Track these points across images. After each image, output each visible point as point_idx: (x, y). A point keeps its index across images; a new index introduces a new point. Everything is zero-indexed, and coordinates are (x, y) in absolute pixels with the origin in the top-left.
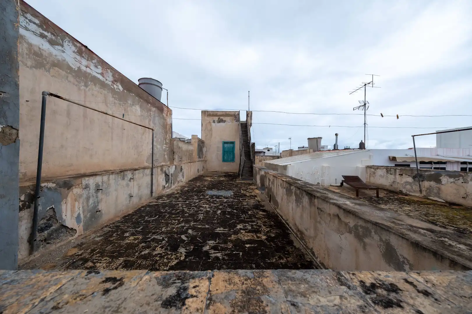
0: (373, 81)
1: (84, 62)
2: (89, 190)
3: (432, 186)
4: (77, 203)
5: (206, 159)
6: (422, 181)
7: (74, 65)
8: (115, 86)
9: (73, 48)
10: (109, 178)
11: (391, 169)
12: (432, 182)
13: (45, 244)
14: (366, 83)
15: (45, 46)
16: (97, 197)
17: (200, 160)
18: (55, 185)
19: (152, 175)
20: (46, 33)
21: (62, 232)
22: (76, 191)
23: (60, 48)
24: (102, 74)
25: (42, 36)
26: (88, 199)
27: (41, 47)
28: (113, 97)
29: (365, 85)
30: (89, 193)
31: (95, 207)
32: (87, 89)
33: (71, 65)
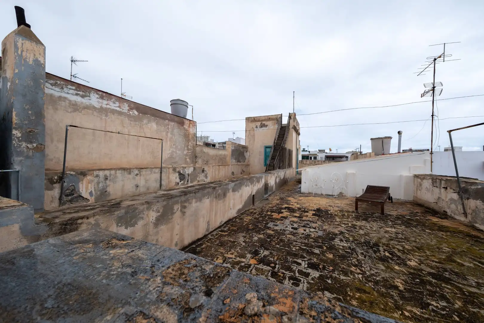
0: (444, 53)
1: (105, 102)
2: (99, 178)
3: (478, 207)
4: (90, 185)
5: (249, 164)
6: (468, 199)
7: (97, 105)
8: (131, 112)
9: (97, 96)
10: (116, 172)
11: (436, 179)
12: (478, 201)
13: (69, 203)
14: (436, 57)
15: (79, 99)
16: (105, 183)
17: (239, 163)
18: (75, 173)
19: (161, 173)
20: (79, 93)
21: (80, 199)
22: (89, 177)
23: (88, 98)
24: (119, 107)
25: (77, 94)
26: (98, 183)
27: (76, 100)
28: (129, 120)
29: (435, 59)
30: (99, 180)
31: (103, 189)
32: (107, 118)
33: (96, 106)
